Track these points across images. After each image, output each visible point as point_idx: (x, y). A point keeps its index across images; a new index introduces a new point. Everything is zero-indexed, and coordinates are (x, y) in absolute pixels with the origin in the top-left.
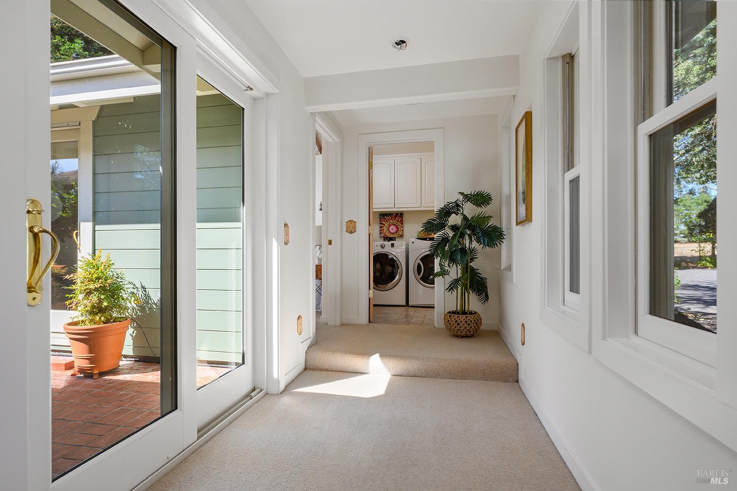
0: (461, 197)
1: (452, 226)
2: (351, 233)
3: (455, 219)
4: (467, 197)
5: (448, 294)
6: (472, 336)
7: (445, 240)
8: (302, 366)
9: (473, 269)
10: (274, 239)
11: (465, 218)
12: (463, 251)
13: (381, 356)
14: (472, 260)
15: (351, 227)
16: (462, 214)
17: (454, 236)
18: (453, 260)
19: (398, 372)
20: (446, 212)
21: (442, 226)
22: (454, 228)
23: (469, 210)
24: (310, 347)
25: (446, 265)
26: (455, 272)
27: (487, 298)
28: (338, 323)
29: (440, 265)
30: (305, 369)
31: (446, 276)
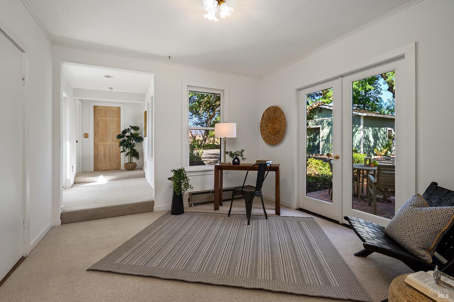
0: (130, 127)
1: (127, 136)
2: (86, 138)
3: (128, 134)
4: (132, 127)
5: (126, 157)
6: (134, 170)
7: (124, 141)
8: (73, 183)
9: (134, 150)
10: (67, 141)
11: (131, 134)
12: (130, 144)
13: (103, 176)
14: (134, 147)
15: (86, 136)
16: (131, 132)
17: (128, 139)
18: (127, 147)
19: (110, 179)
20: (125, 132)
21: (124, 136)
22: (128, 137)
23: (133, 131)
24: (75, 177)
25: (125, 148)
26: (128, 150)
27: (139, 158)
28: (81, 171)
29: (123, 148)
30: (74, 184)
31: (125, 152)
